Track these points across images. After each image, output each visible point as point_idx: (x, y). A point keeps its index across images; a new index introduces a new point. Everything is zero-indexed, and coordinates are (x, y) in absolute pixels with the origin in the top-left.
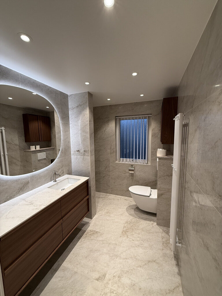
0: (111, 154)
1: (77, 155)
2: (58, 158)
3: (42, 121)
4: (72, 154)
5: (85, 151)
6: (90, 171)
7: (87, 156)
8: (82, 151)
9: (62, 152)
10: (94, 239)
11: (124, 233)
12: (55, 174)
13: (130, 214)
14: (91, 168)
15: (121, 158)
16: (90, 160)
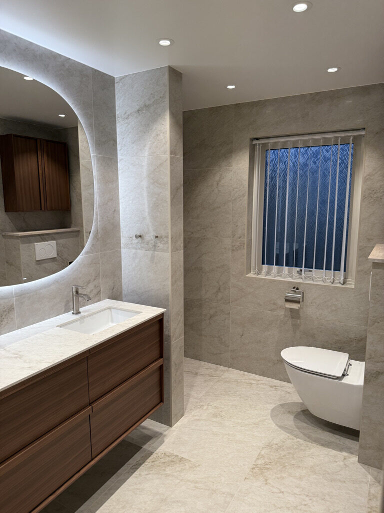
0: (233, 250)
1: (136, 249)
2: (87, 253)
3: (48, 156)
4: (122, 245)
5: (157, 237)
6: (170, 293)
7: (163, 251)
8: (150, 237)
9: (96, 237)
10: (173, 476)
11: (256, 470)
12: (77, 292)
13: (280, 427)
14: (172, 285)
15: (263, 263)
16: (169, 263)
